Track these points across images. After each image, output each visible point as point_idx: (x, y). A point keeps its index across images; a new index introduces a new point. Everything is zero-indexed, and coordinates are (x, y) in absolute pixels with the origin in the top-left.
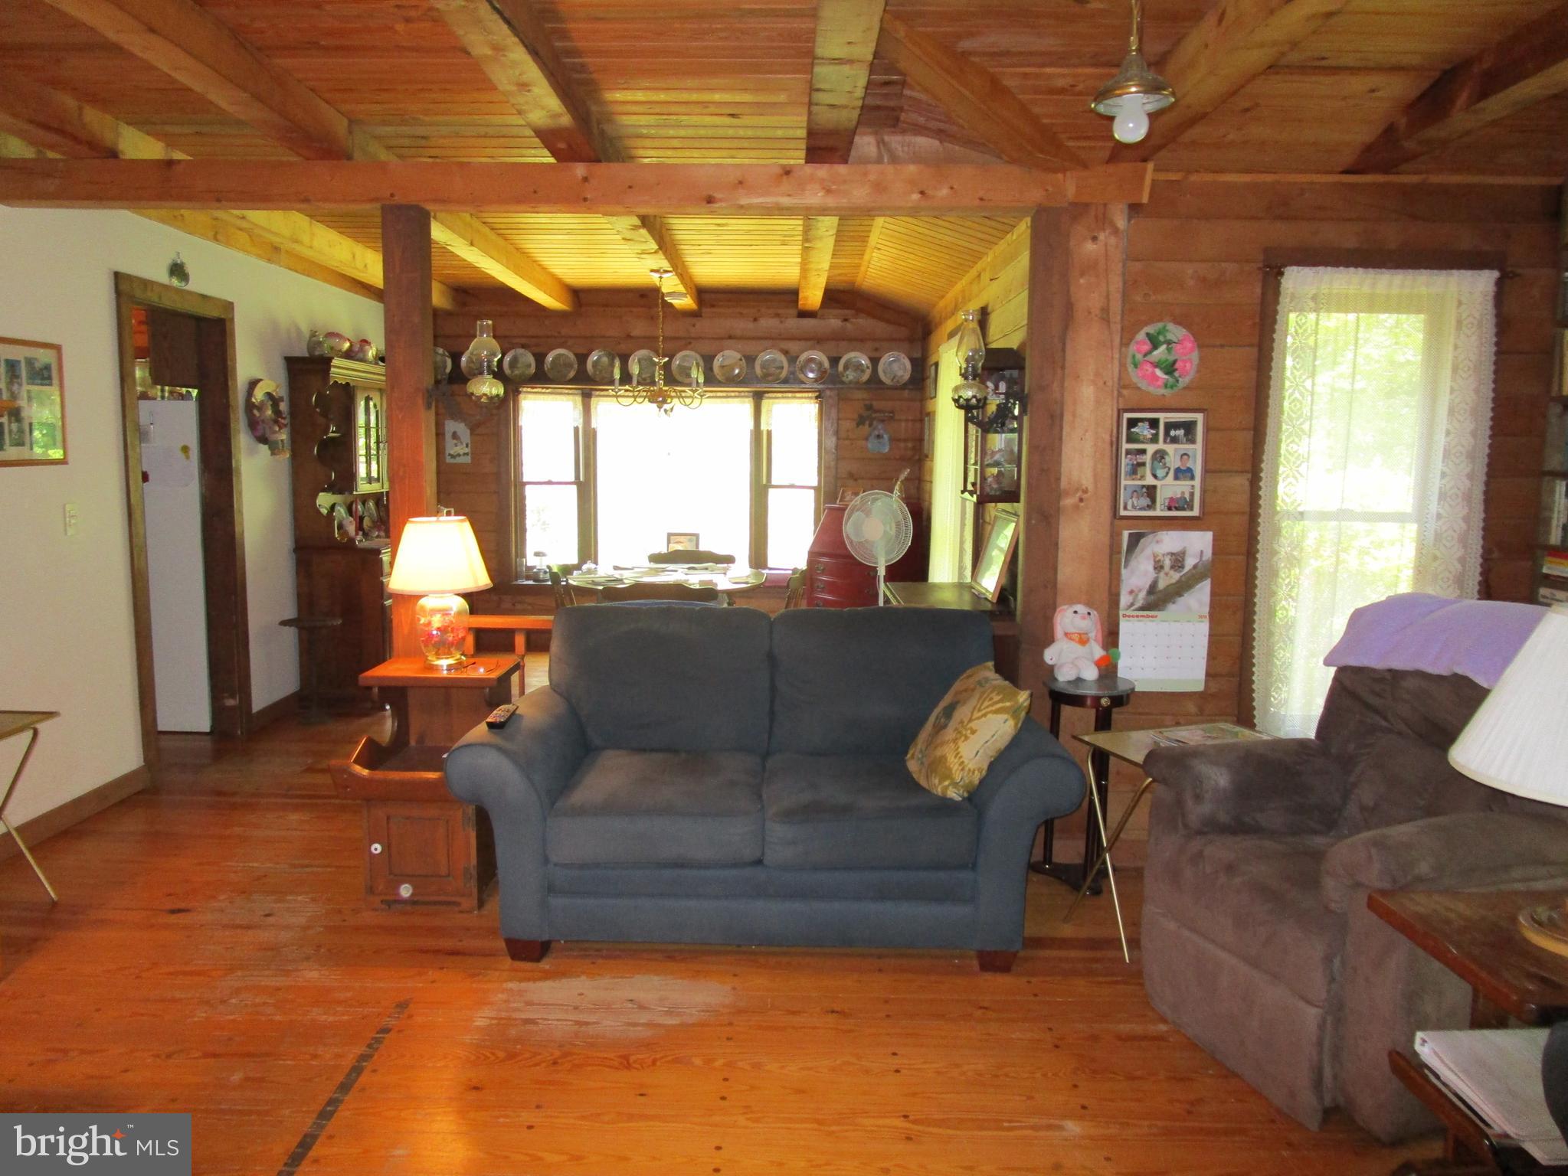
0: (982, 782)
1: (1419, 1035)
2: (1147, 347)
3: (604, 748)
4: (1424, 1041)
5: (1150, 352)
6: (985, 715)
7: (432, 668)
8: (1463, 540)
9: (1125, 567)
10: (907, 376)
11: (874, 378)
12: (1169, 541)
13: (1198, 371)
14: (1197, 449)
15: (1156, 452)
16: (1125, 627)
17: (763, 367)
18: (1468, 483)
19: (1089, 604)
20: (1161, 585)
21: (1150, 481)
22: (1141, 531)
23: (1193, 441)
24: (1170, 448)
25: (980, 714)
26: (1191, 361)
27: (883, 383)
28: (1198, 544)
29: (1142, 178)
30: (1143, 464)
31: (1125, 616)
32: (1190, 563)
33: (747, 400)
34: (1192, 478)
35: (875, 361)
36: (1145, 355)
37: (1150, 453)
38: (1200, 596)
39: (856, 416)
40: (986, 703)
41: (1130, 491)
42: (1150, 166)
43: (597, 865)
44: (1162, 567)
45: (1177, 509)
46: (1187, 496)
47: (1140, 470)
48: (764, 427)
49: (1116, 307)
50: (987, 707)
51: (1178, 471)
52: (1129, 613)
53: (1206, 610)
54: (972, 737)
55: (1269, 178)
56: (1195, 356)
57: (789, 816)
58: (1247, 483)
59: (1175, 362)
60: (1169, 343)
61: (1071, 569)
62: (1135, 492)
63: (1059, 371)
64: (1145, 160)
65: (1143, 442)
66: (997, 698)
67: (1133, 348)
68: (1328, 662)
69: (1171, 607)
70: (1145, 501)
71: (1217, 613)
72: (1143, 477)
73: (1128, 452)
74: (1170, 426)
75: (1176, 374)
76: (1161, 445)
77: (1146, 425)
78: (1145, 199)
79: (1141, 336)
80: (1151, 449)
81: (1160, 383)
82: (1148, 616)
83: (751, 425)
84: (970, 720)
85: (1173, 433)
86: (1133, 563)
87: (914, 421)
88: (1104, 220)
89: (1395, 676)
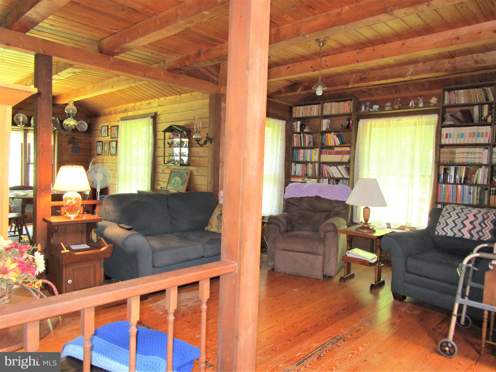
4: (348, 253)
7: (70, 218)
8: (282, 174)
10: (86, 129)
18: (282, 163)
27: (79, 131)
39: (67, 140)
48: (28, 142)
87: (88, 143)
89: (301, 198)
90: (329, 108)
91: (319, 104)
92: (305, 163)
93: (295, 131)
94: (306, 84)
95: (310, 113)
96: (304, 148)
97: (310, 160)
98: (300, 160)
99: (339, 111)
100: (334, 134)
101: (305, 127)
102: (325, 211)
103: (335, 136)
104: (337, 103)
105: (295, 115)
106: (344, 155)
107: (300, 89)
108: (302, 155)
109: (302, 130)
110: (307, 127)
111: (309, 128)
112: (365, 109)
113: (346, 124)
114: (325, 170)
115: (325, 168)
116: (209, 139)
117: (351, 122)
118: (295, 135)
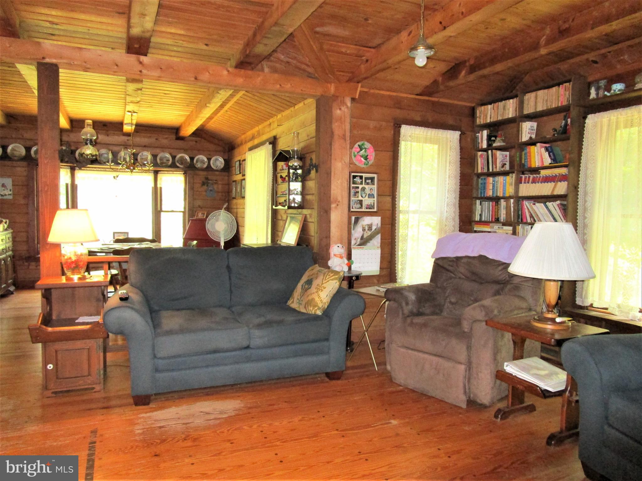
0: (328, 306)
1: (506, 364)
2: (359, 150)
3: (160, 310)
4: (507, 366)
5: (360, 152)
6: (328, 281)
7: (72, 279)
8: (454, 219)
9: (353, 230)
10: (222, 166)
11: (209, 167)
12: (366, 221)
13: (375, 159)
14: (375, 187)
15: (362, 188)
16: (353, 252)
17: (161, 159)
18: (454, 200)
19: (341, 243)
20: (365, 236)
21: (360, 198)
22: (359, 216)
23: (374, 184)
24: (366, 187)
25: (326, 281)
26: (372, 155)
27: (213, 169)
28: (376, 221)
29: (357, 89)
30: (358, 192)
31: (353, 248)
32: (374, 228)
33: (150, 174)
34: (374, 197)
35: (209, 159)
36: (358, 153)
37: (360, 188)
38: (377, 240)
39: (200, 182)
40: (328, 277)
41: (354, 202)
42: (360, 85)
43: (179, 356)
44: (365, 230)
45: (369, 208)
46: (372, 204)
47: (357, 194)
48: (159, 186)
49: (348, 134)
50: (328, 278)
51: (369, 195)
52: (354, 247)
53: (379, 245)
54: (324, 290)
55: (394, 94)
56: (374, 154)
57: (259, 326)
58: (391, 200)
59: (367, 156)
60: (365, 149)
61: (335, 230)
62: (356, 202)
63: (330, 157)
64: (358, 83)
65: (357, 184)
66: (332, 275)
67: (354, 150)
68: (432, 257)
69: (368, 244)
70: (359, 206)
71: (383, 246)
72: (358, 197)
73: (353, 187)
74: (366, 179)
75: (368, 160)
76: (364, 185)
77: (359, 178)
78: (357, 97)
79: (356, 146)
80: (361, 186)
81: (363, 163)
82: (361, 248)
83: (152, 185)
84: (322, 284)
85: (367, 181)
86: (356, 229)
87: (226, 184)
88: (343, 103)
89: (458, 259)
90: (532, 103)
91: (516, 96)
92: (496, 200)
93: (480, 148)
94: (472, 62)
95: (503, 114)
96: (494, 174)
97: (503, 194)
98: (488, 195)
99: (549, 105)
100: (542, 147)
101: (496, 138)
102: (497, 282)
103: (543, 150)
104: (546, 91)
105: (480, 121)
106: (557, 182)
107: (463, 73)
108: (491, 187)
109: (489, 145)
110: (498, 139)
111: (502, 140)
112: (597, 94)
113: (561, 127)
114: (526, 211)
115: (525, 207)
116: (314, 167)
117: (569, 120)
118: (480, 153)
